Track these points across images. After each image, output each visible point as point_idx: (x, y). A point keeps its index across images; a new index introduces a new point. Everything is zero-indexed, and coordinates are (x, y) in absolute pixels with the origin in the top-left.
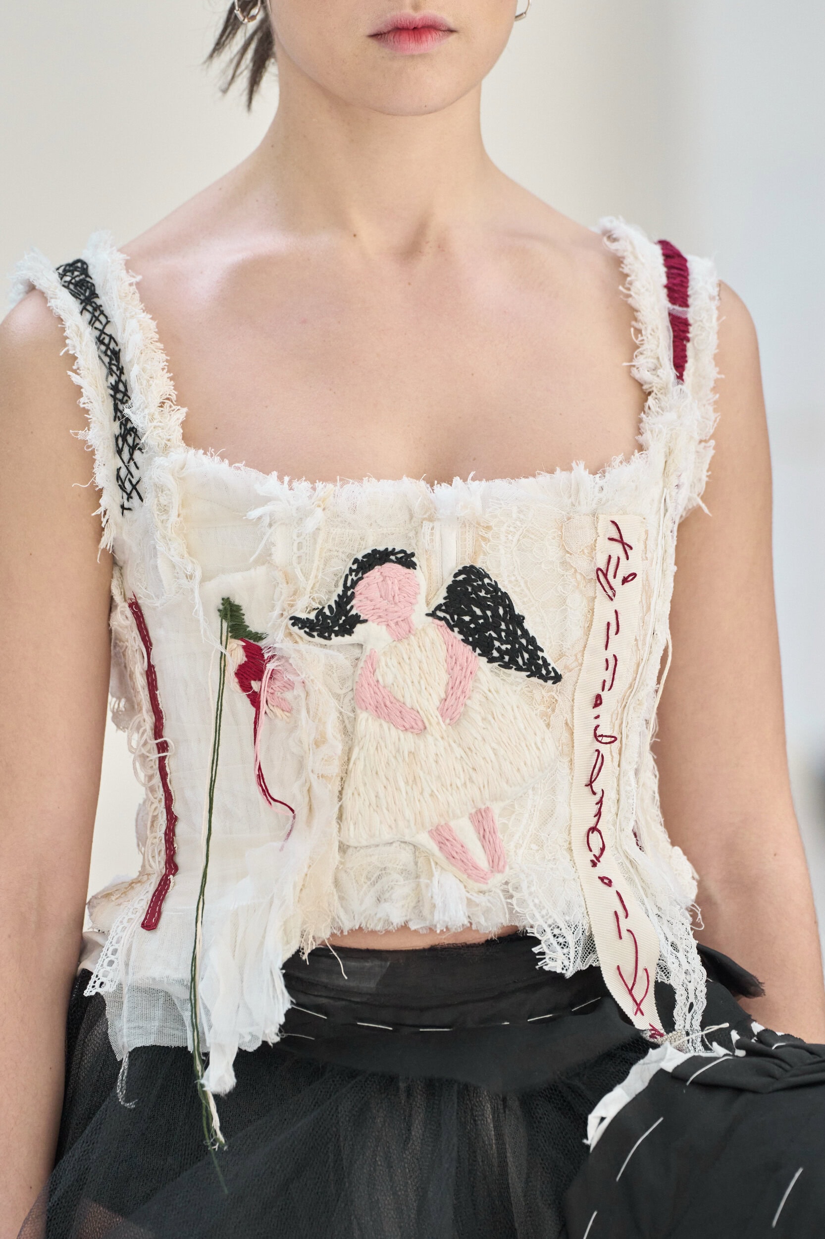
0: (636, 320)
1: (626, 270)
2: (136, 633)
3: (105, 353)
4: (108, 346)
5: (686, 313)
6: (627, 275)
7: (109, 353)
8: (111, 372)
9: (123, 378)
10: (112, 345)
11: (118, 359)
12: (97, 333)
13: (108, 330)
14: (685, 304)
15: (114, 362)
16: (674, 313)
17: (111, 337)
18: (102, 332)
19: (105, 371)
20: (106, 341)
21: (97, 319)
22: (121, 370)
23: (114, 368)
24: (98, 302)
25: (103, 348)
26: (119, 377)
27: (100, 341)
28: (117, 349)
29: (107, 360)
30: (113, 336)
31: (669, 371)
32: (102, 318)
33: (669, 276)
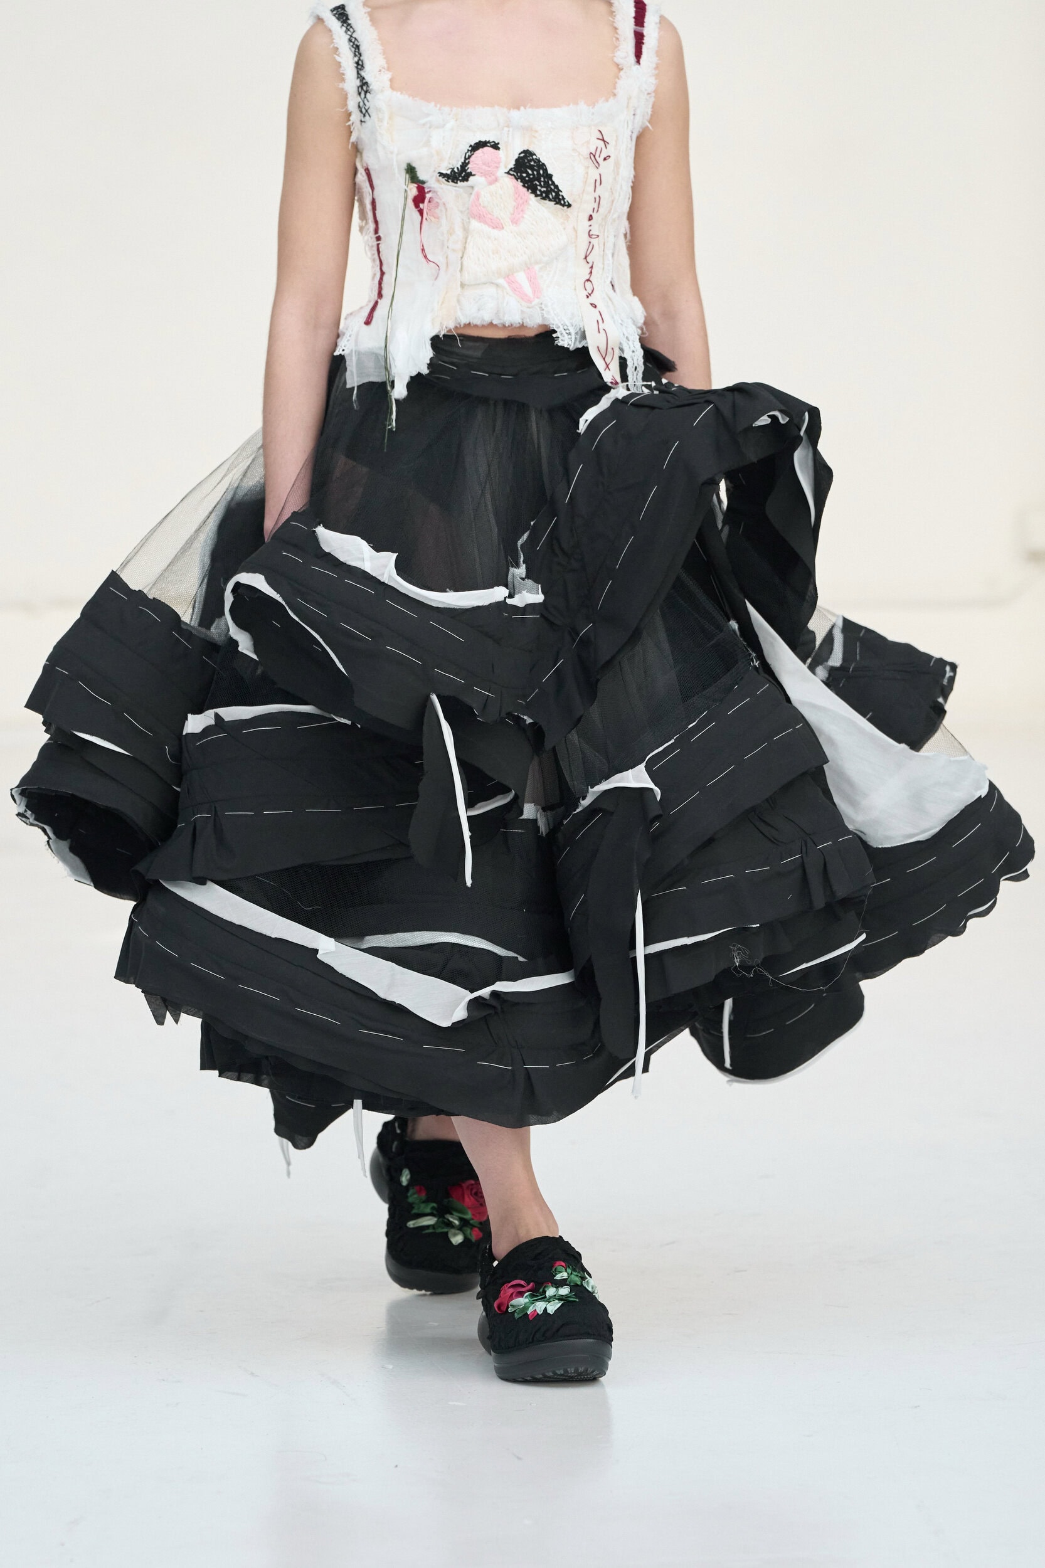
0: (617, 33)
1: (613, 9)
2: (367, 184)
3: (353, 46)
4: (354, 43)
5: (642, 30)
6: (614, 12)
7: (354, 46)
8: (355, 55)
9: (361, 58)
10: (356, 43)
11: (359, 49)
12: (349, 37)
13: (354, 35)
14: (642, 26)
15: (357, 50)
16: (637, 30)
17: (356, 39)
18: (351, 36)
19: (352, 55)
20: (353, 40)
21: (349, 30)
22: (360, 54)
23: (357, 53)
24: (349, 22)
25: (352, 44)
26: (359, 58)
27: (350, 40)
28: (358, 44)
29: (353, 50)
30: (357, 38)
31: (633, 58)
32: (351, 30)
33: (636, 12)
